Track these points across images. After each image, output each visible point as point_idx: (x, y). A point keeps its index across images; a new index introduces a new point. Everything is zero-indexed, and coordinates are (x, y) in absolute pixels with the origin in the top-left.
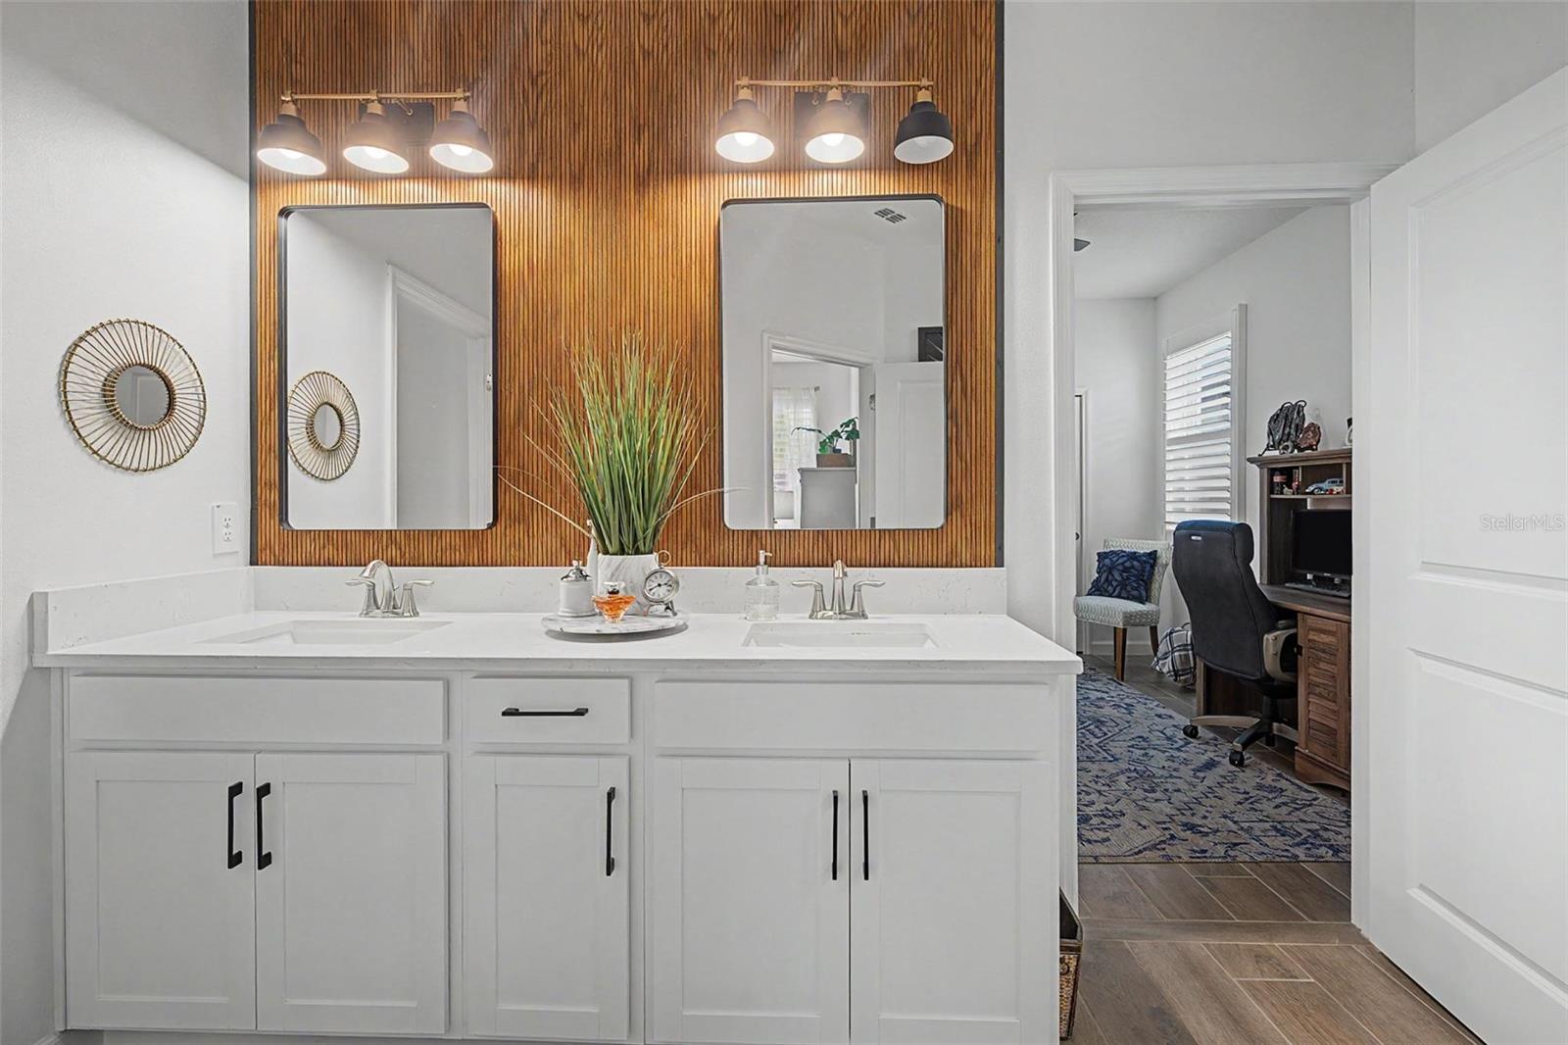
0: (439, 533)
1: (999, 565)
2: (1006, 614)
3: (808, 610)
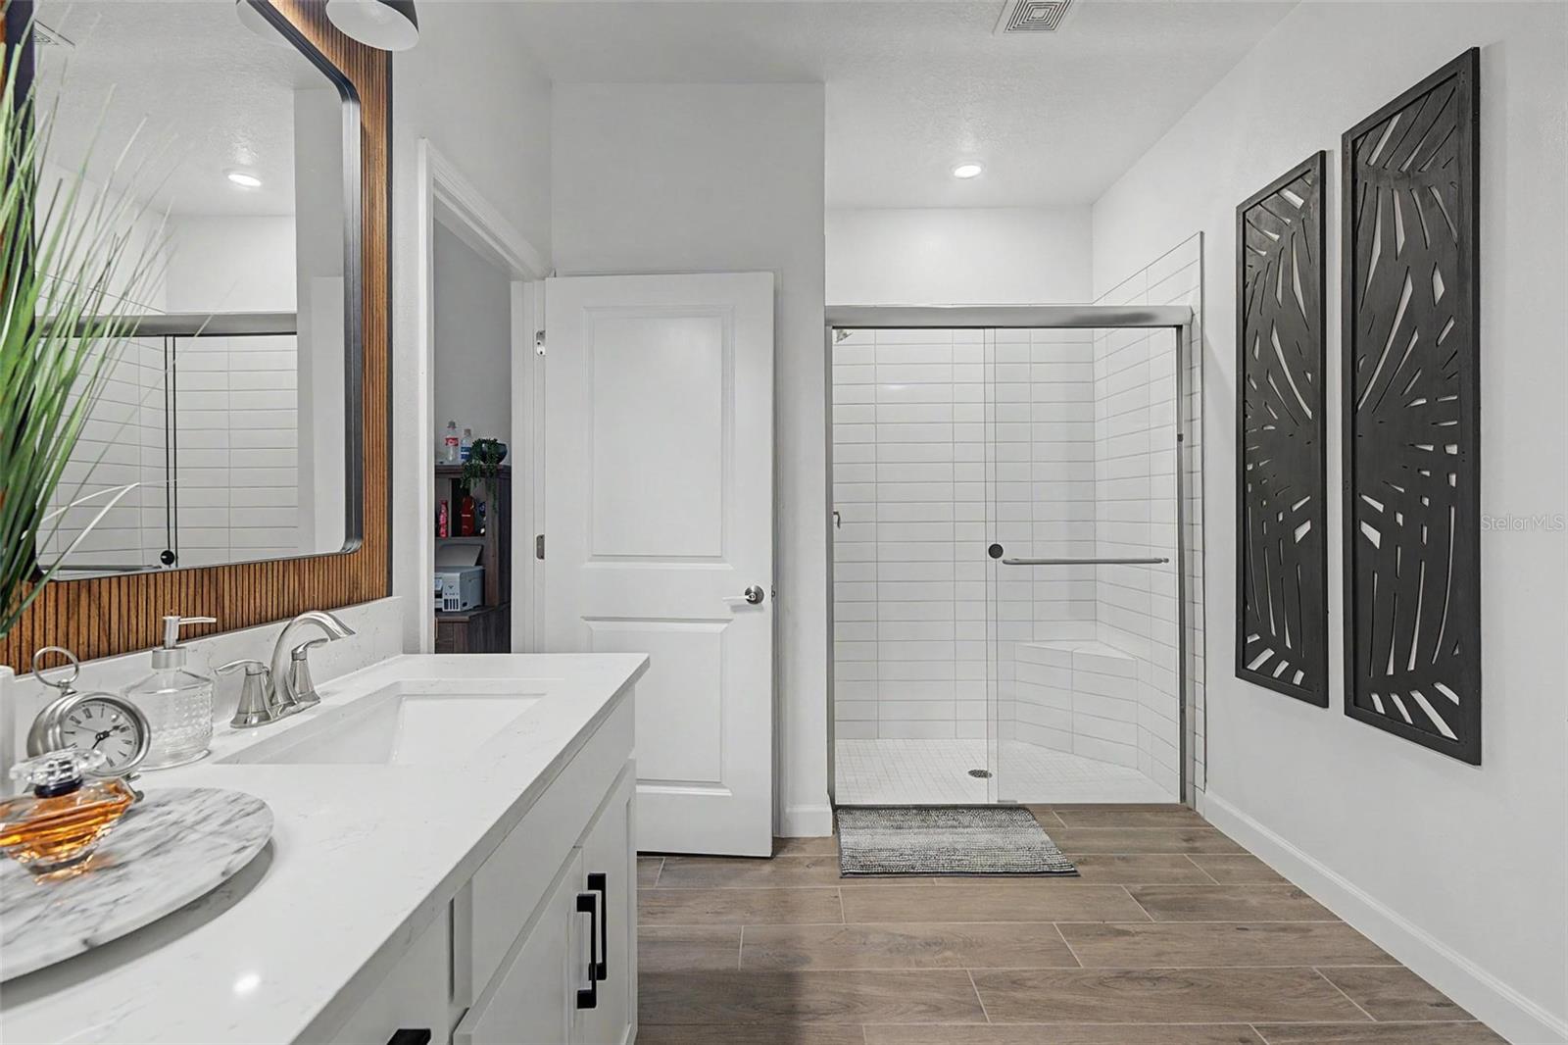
1: (389, 594)
2: (404, 652)
3: (232, 714)
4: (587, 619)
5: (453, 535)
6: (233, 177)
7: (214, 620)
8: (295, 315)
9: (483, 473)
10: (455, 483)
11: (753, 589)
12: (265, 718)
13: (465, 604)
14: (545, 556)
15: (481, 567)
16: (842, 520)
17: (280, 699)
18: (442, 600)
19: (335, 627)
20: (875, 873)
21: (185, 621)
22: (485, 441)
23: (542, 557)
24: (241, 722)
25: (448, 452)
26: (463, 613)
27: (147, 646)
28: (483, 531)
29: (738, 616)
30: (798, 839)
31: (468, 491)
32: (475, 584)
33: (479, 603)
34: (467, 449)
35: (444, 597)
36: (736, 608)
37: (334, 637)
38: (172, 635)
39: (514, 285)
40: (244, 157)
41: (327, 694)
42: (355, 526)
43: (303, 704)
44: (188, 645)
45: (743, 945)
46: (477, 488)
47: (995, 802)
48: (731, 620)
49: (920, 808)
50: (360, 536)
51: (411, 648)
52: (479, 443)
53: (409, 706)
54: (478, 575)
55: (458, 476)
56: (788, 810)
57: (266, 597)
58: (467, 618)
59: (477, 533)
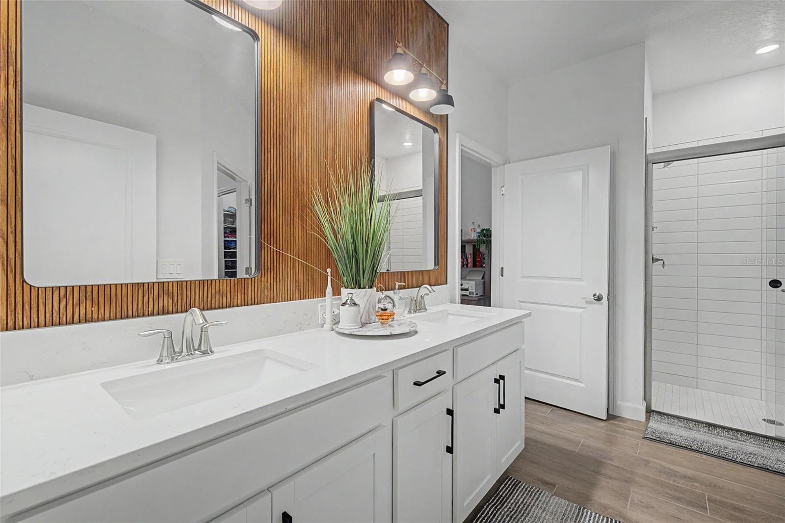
0: (209, 282)
1: (446, 284)
2: (451, 303)
3: (408, 309)
4: (520, 302)
5: (473, 267)
6: (405, 144)
7: (405, 284)
8: (421, 190)
9: (484, 243)
10: (474, 246)
11: (597, 294)
12: (415, 312)
13: (477, 294)
14: (504, 276)
15: (483, 280)
16: (665, 263)
17: (418, 308)
18: (469, 292)
19: (431, 290)
20: (665, 442)
21: (400, 284)
22: (485, 229)
23: (503, 276)
24: (410, 312)
25: (472, 235)
26: (476, 297)
27: (392, 290)
28: (484, 265)
29: (588, 306)
30: (623, 417)
31: (479, 249)
32: (481, 286)
33: (482, 294)
34: (478, 233)
35: (469, 291)
36: (588, 302)
37: (430, 292)
38: (397, 287)
39: (493, 169)
40: (408, 137)
41: (429, 309)
42: (437, 263)
43: (423, 311)
44: (400, 290)
45: (581, 445)
46: (483, 248)
47: (774, 436)
48: (586, 308)
49: (709, 425)
50: (438, 265)
51: (452, 302)
52: (483, 230)
53: (450, 317)
54: (483, 283)
55: (475, 244)
56: (619, 402)
57: (414, 282)
58: (477, 299)
59: (483, 267)
